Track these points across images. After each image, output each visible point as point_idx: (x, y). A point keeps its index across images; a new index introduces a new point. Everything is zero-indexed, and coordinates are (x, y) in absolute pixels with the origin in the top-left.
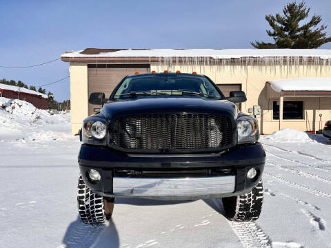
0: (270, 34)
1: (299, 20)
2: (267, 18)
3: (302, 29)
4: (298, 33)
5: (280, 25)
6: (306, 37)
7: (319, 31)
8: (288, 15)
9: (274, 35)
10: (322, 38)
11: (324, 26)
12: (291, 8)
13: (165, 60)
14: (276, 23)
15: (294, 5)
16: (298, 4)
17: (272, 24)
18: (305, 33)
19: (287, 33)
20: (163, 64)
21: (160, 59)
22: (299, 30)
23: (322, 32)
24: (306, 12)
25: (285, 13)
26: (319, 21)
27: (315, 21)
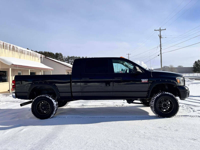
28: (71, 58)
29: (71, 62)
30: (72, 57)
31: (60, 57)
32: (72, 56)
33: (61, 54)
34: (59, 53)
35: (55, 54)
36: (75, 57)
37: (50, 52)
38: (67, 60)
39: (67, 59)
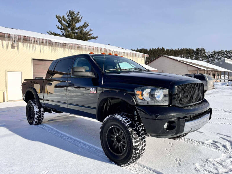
0: (58, 28)
1: (77, 22)
2: (57, 17)
3: (78, 28)
4: (76, 31)
5: (65, 23)
6: (81, 34)
7: (89, 32)
8: (70, 18)
9: (61, 29)
10: (89, 36)
11: (91, 30)
12: (71, 14)
13: (11, 37)
14: (62, 21)
15: (73, 12)
16: (76, 12)
17: (60, 21)
18: (81, 32)
19: (69, 29)
20: (9, 40)
21: (6, 35)
22: (77, 29)
23: (90, 33)
24: (80, 18)
25: (68, 16)
26: (88, 26)
27: (85, 25)
28: (217, 53)
29: (218, 58)
30: (219, 52)
31: (202, 53)
32: (220, 50)
33: (203, 49)
34: (200, 48)
35: (195, 50)
36: (224, 51)
37: (188, 48)
38: (211, 57)
39: (212, 55)
